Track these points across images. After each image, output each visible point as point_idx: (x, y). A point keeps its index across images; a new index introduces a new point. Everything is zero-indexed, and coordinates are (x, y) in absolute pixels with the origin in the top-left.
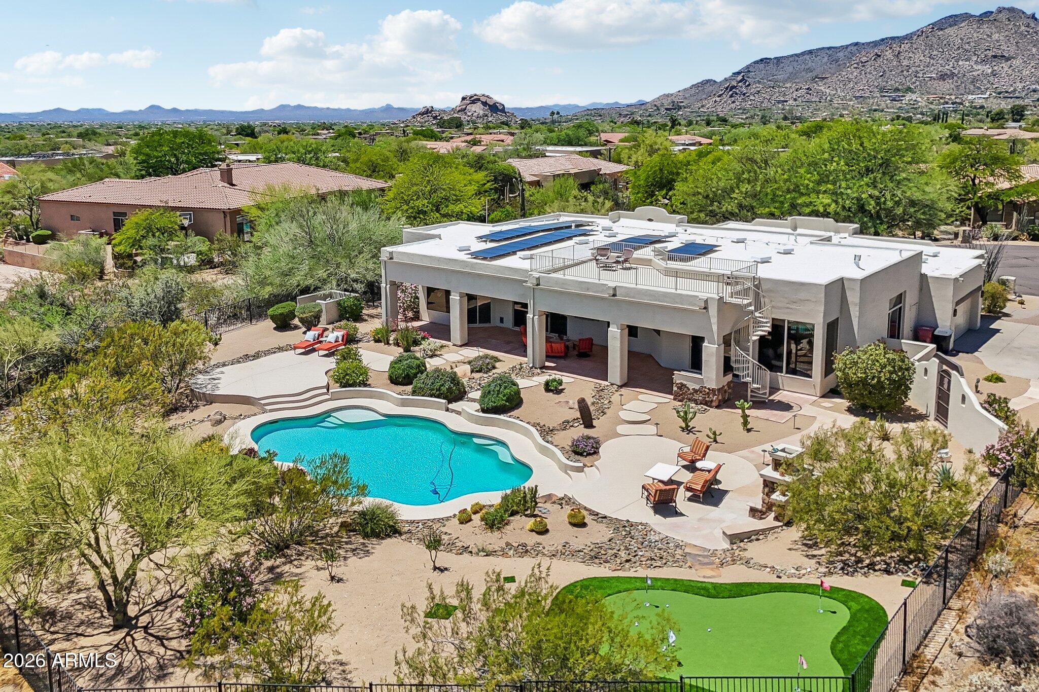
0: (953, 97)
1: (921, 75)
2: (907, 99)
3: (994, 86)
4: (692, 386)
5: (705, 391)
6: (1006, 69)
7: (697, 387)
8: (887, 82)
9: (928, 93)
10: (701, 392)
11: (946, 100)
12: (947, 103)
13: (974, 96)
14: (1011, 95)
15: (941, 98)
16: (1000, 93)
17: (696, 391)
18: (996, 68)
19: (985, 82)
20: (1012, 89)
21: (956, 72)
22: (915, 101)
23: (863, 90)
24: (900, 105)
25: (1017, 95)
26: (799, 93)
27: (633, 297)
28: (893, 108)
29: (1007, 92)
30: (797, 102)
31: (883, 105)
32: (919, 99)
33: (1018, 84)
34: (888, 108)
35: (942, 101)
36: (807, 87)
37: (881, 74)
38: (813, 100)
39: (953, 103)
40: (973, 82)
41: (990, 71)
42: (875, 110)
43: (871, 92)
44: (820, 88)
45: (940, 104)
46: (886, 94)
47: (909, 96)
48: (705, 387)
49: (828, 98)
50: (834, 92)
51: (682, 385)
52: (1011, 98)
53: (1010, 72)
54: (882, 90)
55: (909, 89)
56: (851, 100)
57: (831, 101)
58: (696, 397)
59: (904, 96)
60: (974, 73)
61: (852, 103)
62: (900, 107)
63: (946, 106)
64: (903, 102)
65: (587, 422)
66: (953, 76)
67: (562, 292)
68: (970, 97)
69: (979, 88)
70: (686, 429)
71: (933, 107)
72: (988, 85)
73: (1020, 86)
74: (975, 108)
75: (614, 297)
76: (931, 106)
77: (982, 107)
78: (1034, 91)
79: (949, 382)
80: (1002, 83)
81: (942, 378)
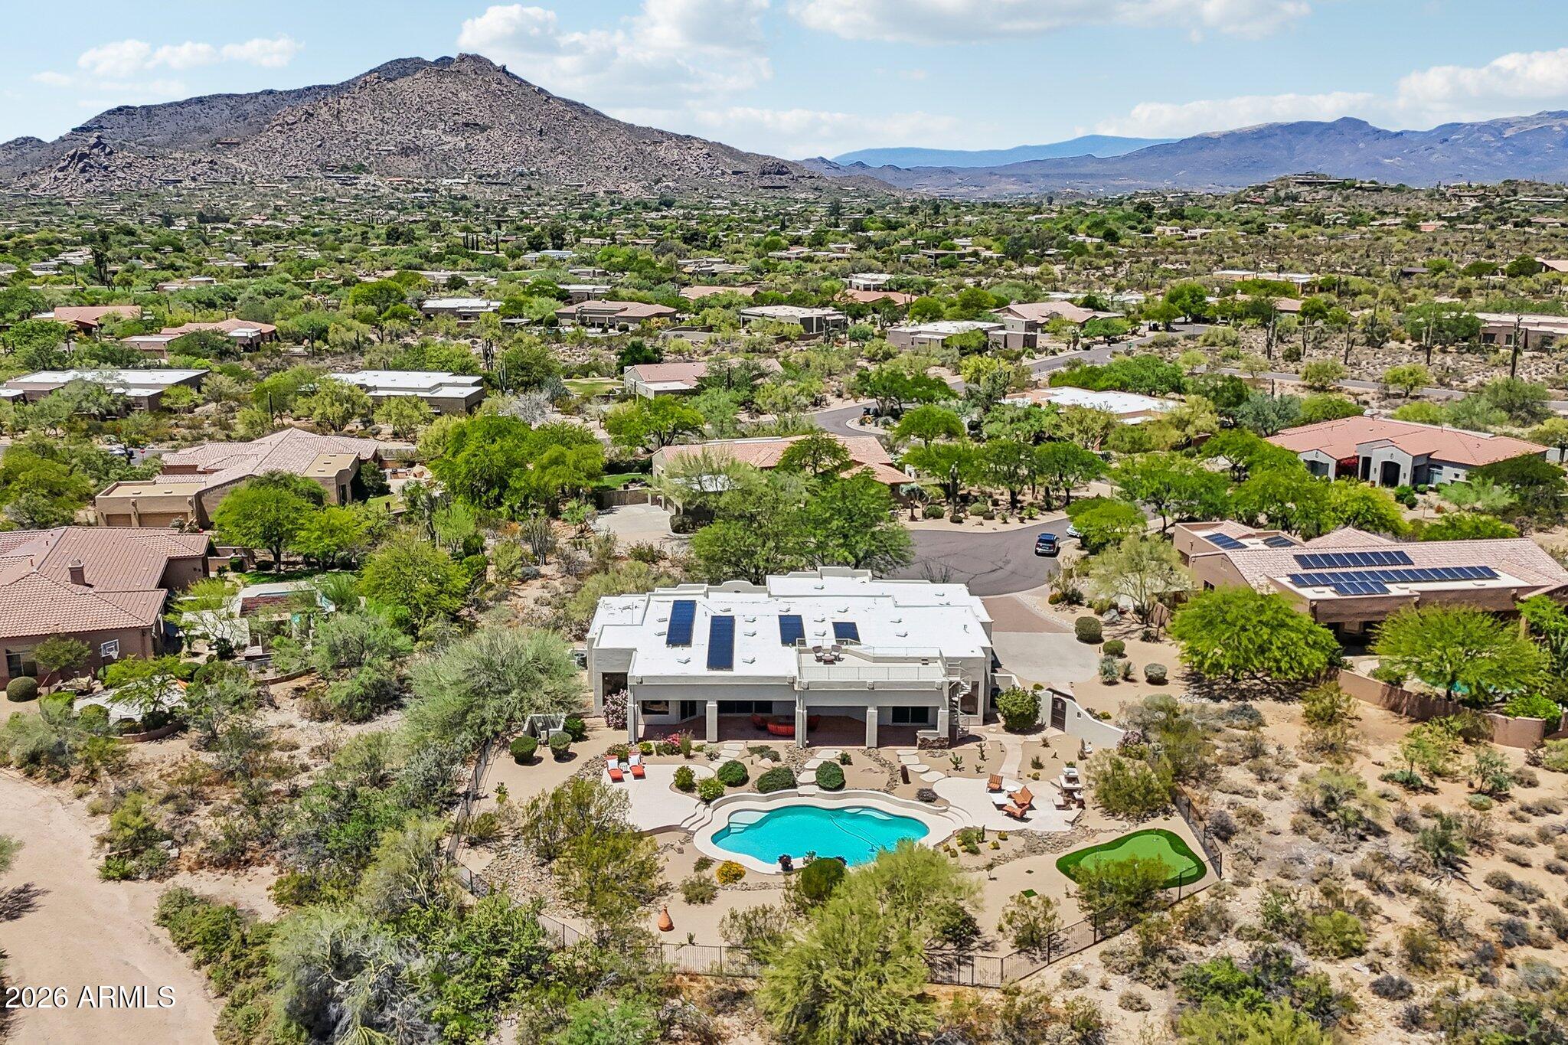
0: (423, 181)
1: (375, 147)
2: (363, 182)
3: (473, 167)
4: (929, 738)
5: (939, 739)
6: (483, 143)
7: (935, 739)
8: (329, 156)
9: (390, 174)
11: (416, 185)
12: (418, 190)
13: (450, 181)
14: (495, 181)
15: (408, 181)
16: (481, 177)
17: (934, 741)
18: (470, 141)
19: (460, 160)
20: (494, 171)
21: (420, 144)
22: (374, 185)
23: (296, 166)
24: (356, 192)
25: (502, 180)
26: (198, 169)
27: (888, 688)
28: (346, 196)
29: (489, 176)
30: (197, 183)
31: (332, 193)
32: (379, 183)
33: (500, 165)
34: (340, 196)
35: (410, 186)
36: (210, 159)
37: (319, 143)
38: (223, 180)
39: (426, 191)
40: (444, 160)
41: (463, 144)
42: (323, 200)
43: (308, 170)
44: (230, 161)
45: (408, 191)
46: (331, 174)
47: (364, 179)
49: (247, 178)
50: (253, 169)
51: (924, 738)
52: (496, 184)
53: (488, 147)
54: (324, 167)
55: (361, 168)
56: (281, 182)
57: (251, 183)
58: (934, 745)
59: (358, 178)
60: (443, 147)
61: (284, 187)
62: (357, 195)
63: (417, 194)
64: (359, 187)
65: (906, 781)
66: (417, 150)
67: (828, 690)
68: (445, 182)
69: (454, 169)
70: (956, 768)
71: (401, 195)
72: (464, 165)
73: (504, 167)
74: (456, 198)
75: (872, 690)
76: (397, 194)
77: (464, 198)
78: (522, 175)
79: (1064, 705)
80: (480, 163)
81: (1055, 702)
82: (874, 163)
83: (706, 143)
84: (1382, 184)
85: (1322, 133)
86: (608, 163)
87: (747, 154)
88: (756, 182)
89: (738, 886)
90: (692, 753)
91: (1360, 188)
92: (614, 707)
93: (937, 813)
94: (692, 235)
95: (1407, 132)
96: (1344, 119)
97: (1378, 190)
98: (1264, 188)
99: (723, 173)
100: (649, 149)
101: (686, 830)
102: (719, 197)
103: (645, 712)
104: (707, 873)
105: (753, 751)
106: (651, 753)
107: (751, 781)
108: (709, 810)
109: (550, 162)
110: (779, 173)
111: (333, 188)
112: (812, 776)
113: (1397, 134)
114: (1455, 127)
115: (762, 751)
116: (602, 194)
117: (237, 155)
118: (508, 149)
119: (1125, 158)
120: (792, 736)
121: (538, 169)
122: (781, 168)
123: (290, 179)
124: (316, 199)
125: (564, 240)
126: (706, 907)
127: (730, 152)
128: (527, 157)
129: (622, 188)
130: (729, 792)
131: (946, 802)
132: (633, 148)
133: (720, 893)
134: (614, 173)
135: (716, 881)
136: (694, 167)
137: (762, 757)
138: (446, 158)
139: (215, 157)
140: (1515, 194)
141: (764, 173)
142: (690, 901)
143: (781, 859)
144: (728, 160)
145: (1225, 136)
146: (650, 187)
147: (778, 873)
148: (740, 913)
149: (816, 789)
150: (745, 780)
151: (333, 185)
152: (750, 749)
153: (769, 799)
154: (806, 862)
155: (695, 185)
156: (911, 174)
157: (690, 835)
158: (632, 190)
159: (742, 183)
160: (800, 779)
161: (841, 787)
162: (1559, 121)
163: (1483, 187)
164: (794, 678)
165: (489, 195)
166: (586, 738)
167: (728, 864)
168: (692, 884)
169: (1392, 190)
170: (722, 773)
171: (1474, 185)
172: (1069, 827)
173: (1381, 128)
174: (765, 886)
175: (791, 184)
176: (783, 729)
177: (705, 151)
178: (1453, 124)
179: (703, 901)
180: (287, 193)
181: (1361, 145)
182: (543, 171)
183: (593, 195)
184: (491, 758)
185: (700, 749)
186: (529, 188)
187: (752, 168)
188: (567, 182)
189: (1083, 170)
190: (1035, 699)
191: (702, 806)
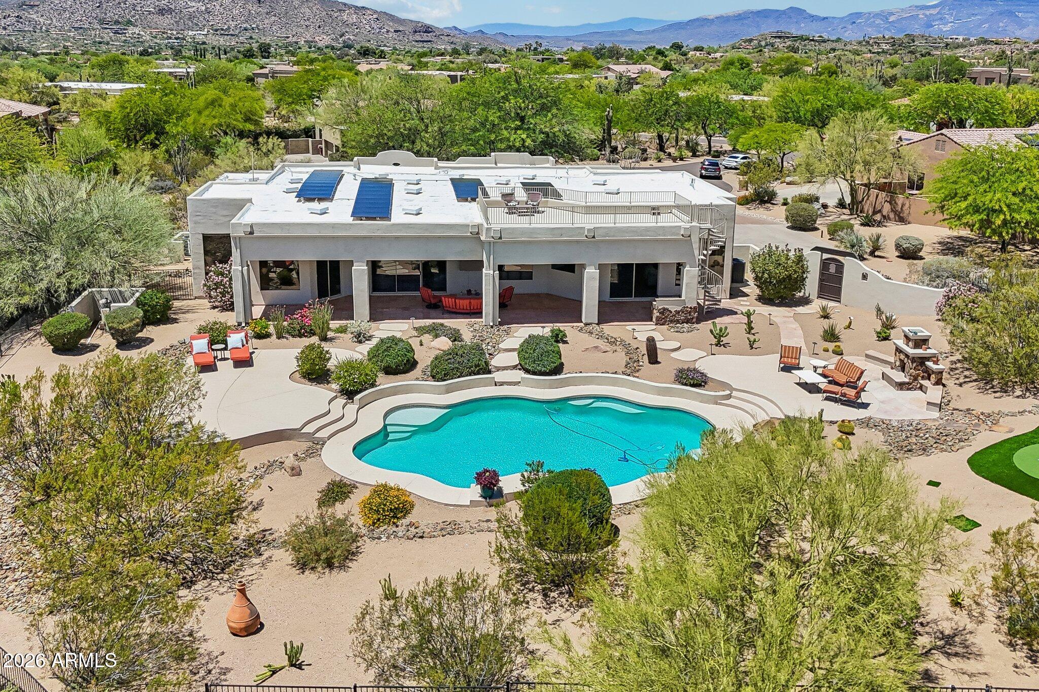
0: (175, 33)
1: (139, 9)
2: (130, 32)
3: (211, 24)
4: (673, 309)
5: (687, 311)
6: (218, 7)
7: (679, 309)
8: (106, 14)
9: (150, 27)
10: (683, 312)
11: (169, 35)
12: (170, 38)
13: (194, 33)
14: (227, 33)
15: (164, 33)
16: (216, 30)
17: (678, 312)
18: (209, 6)
19: (201, 19)
20: (226, 27)
21: (172, 7)
22: (139, 34)
23: (81, 21)
24: (125, 38)
25: (231, 32)
26: (8, 21)
27: (613, 236)
28: (117, 40)
29: (222, 30)
30: (8, 31)
31: (107, 39)
32: (142, 33)
33: (231, 22)
34: (113, 41)
35: (165, 36)
36: (17, 15)
37: (98, 5)
38: (26, 29)
39: (176, 39)
40: (190, 18)
41: (203, 8)
42: (100, 43)
43: (90, 23)
44: (32, 16)
45: (163, 39)
46: (107, 26)
47: (131, 30)
48: (687, 307)
49: (44, 28)
50: (49, 22)
51: (664, 309)
52: (227, 35)
53: (222, 10)
54: (102, 22)
55: (129, 23)
56: (70, 31)
57: (47, 31)
58: (678, 317)
59: (127, 29)
60: (190, 10)
61: (72, 34)
62: (125, 40)
63: (170, 41)
64: (127, 35)
65: (653, 358)
66: (170, 11)
67: (530, 243)
68: (191, 33)
69: (197, 25)
70: (718, 344)
71: (158, 41)
72: (205, 22)
73: (233, 24)
74: (198, 43)
75: (592, 239)
76: (155, 40)
77: (204, 43)
78: (246, 29)
79: (840, 267)
80: (217, 21)
81: (825, 264)
82: (490, 32)
83: (375, 12)
84: (826, 37)
85: (778, 17)
86: (307, 23)
87: (404, 20)
88: (411, 37)
89: (401, 531)
90: (330, 334)
91: (813, 40)
92: (218, 279)
93: (716, 401)
94: (365, 51)
95: (830, 17)
96: (791, 8)
97: (824, 41)
98: (751, 40)
99: (388, 31)
100: (336, 15)
101: (310, 436)
102: (385, 46)
103: (265, 283)
104: (340, 510)
105: (421, 331)
106: (267, 336)
107: (420, 367)
108: (352, 408)
109: (266, 21)
110: (426, 32)
111: (107, 35)
112: (513, 358)
113: (824, 18)
114: (859, 15)
115: (435, 332)
116: (303, 43)
117: (37, 12)
118: (236, 12)
119: (653, 31)
120: (478, 313)
121: (258, 26)
122: (428, 29)
123: (76, 29)
124: (95, 42)
125: (269, 53)
126: (338, 577)
127: (392, 18)
128: (249, 17)
129: (317, 39)
130: (385, 382)
131: (724, 385)
132: (325, 13)
133: (368, 547)
134: (312, 29)
135: (358, 521)
136: (367, 27)
137: (437, 336)
138: (191, 17)
139: (21, 13)
140: (914, 42)
141: (416, 32)
142: (302, 565)
143: (479, 477)
144: (391, 24)
145: (717, 18)
146: (337, 39)
147: (473, 503)
148: (403, 589)
149: (520, 375)
150: (410, 365)
151: (108, 33)
152: (416, 329)
153: (449, 390)
154: (524, 481)
155: (369, 39)
156: (515, 38)
157: (316, 445)
158: (323, 40)
159: (401, 38)
160: (495, 362)
161: (558, 369)
162: (922, 12)
163: (893, 38)
164: (479, 226)
165: (222, 42)
166: (175, 321)
167: (382, 490)
168: (310, 530)
169: (833, 41)
170: (373, 355)
171: (887, 37)
172: (936, 414)
173: (814, 13)
174: (451, 529)
175: (434, 39)
176: (464, 303)
177: (375, 16)
178: (857, 13)
179: (330, 565)
180: (74, 38)
181: (802, 25)
182: (261, 27)
183: (297, 43)
184: (16, 347)
185: (343, 330)
186: (251, 38)
187: (408, 29)
188: (278, 35)
189: (626, 38)
190: (800, 259)
191: (341, 401)
